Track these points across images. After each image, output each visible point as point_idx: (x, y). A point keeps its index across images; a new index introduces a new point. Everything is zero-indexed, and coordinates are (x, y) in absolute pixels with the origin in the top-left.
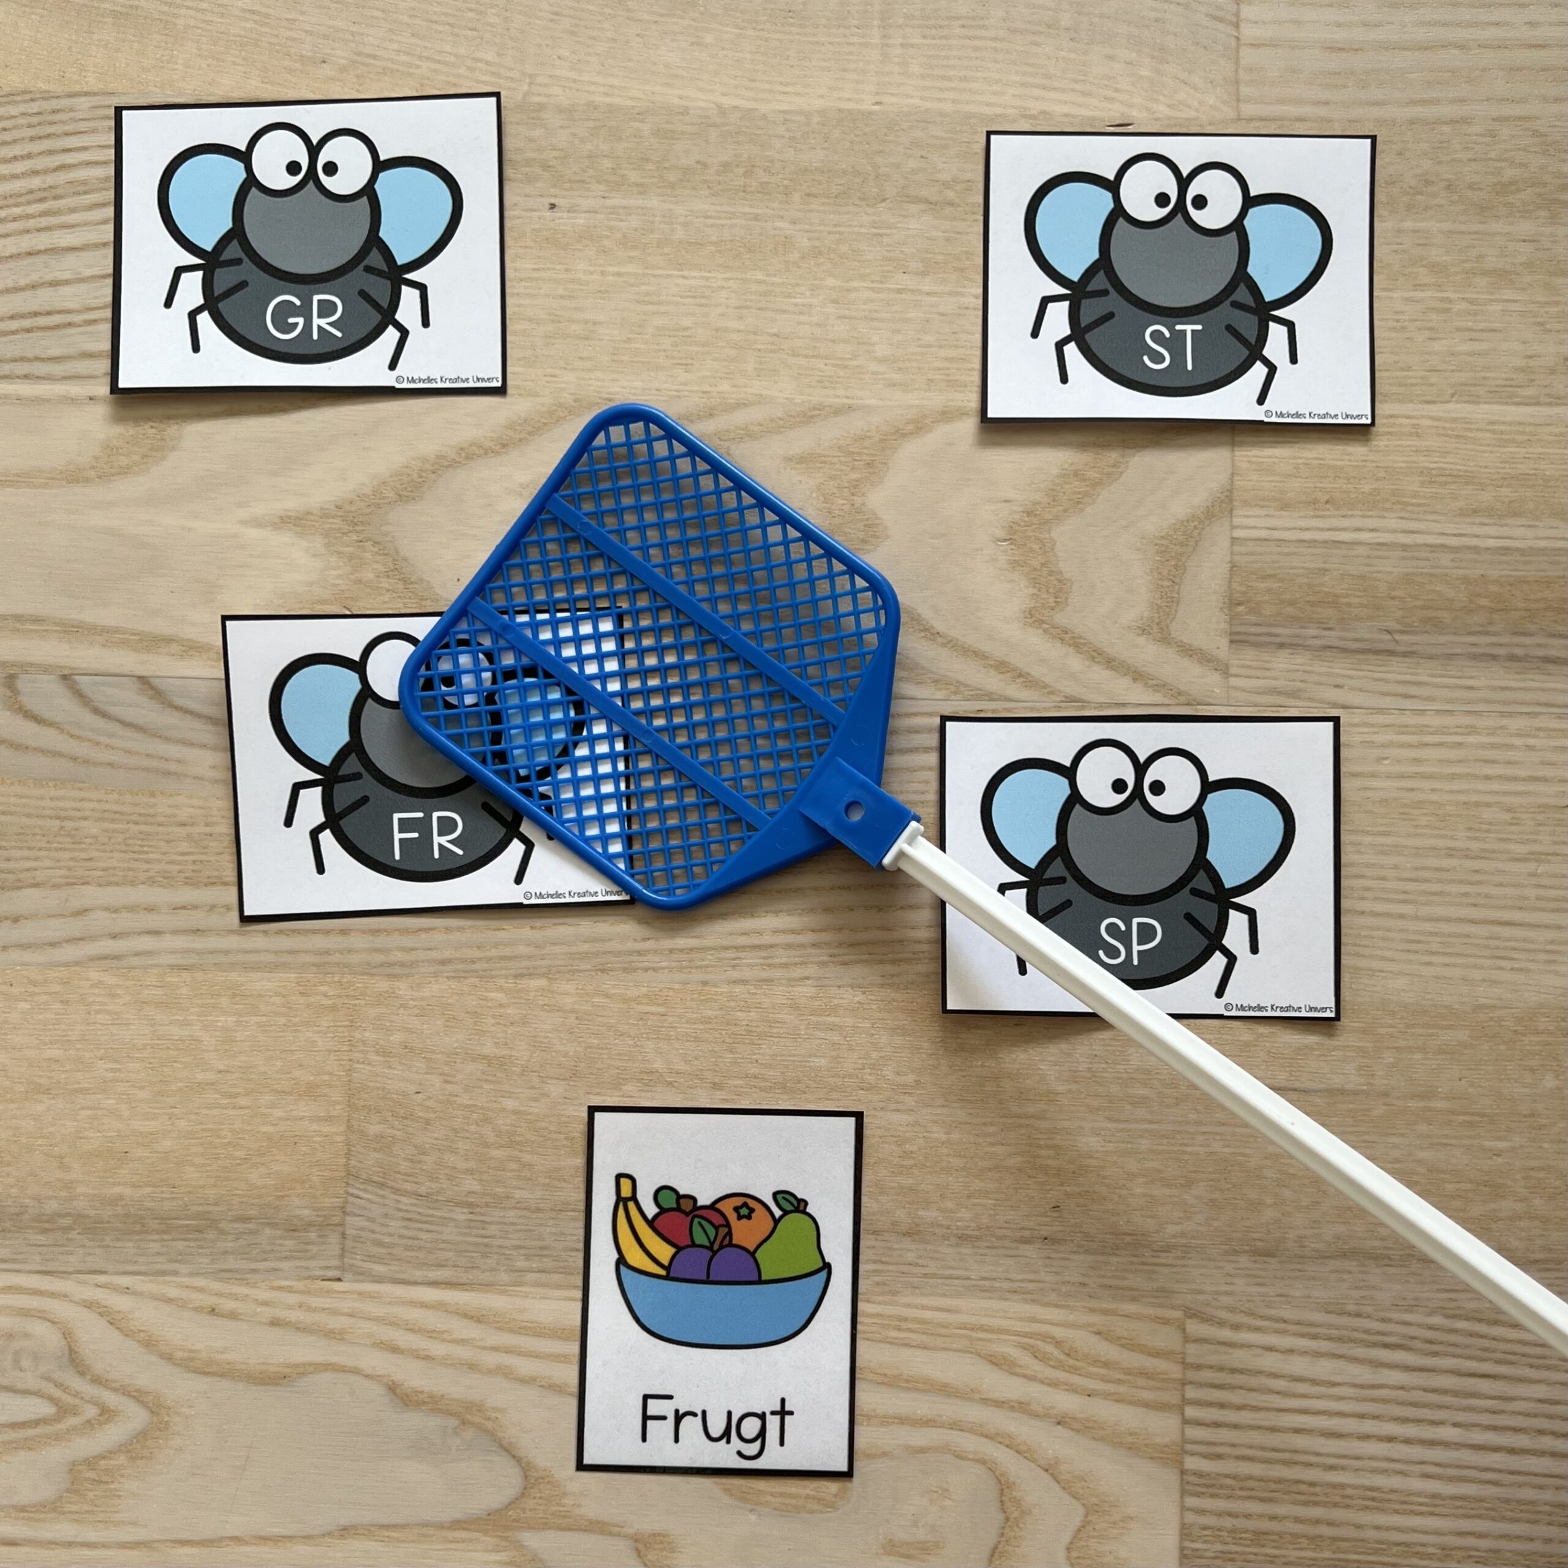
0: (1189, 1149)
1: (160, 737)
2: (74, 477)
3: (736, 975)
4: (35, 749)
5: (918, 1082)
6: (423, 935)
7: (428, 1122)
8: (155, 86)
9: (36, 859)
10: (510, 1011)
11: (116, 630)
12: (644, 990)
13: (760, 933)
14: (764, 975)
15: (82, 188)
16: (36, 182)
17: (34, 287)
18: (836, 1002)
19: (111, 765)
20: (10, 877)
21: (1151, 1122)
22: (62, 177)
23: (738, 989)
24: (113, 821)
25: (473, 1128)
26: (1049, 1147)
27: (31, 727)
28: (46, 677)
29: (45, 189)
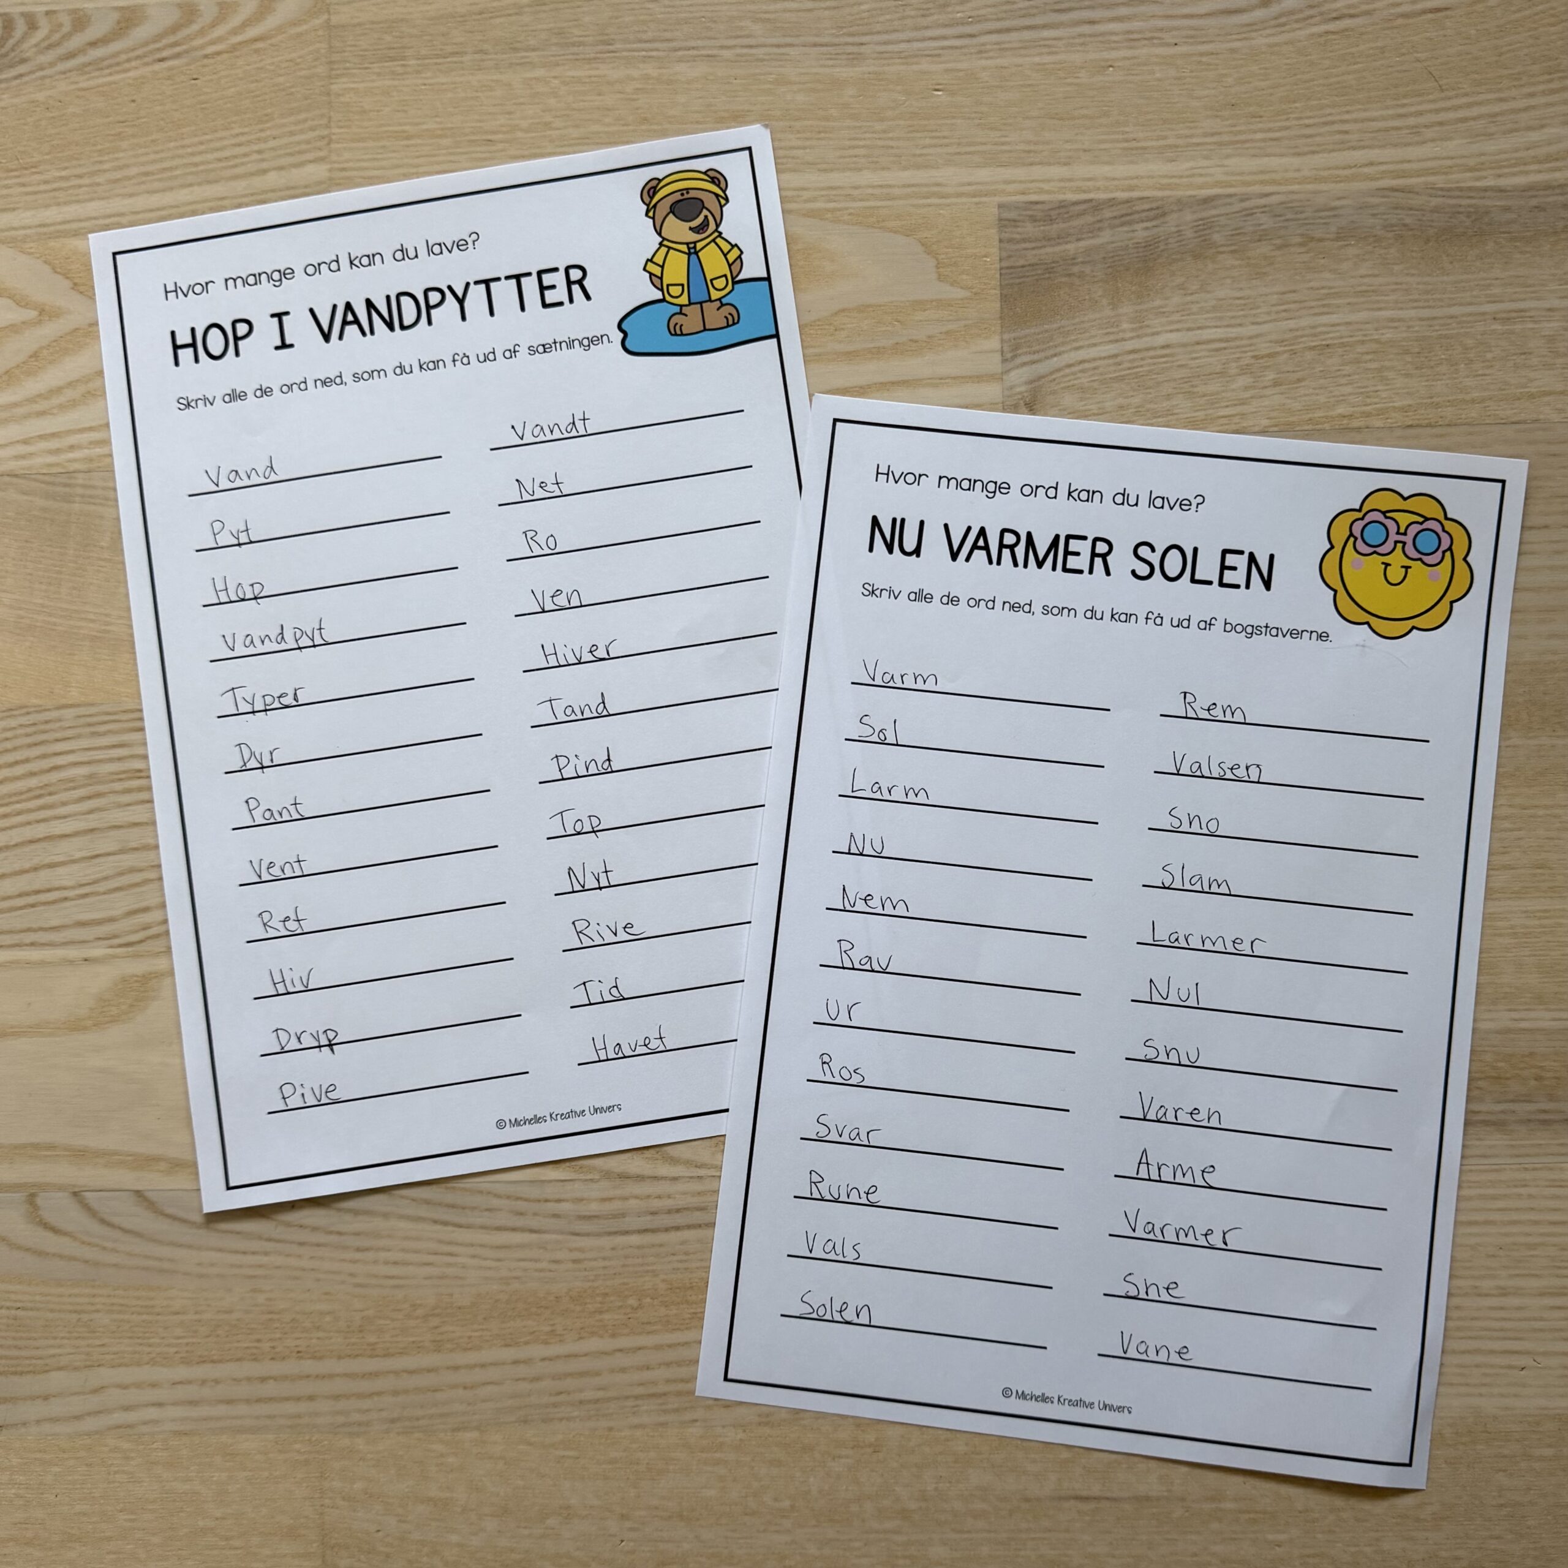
0: (1022, 1553)
1: (154, 1241)
2: (75, 1026)
3: (636, 1421)
4: (54, 1255)
5: (792, 1507)
6: (376, 1398)
7: (388, 1556)
8: (127, 696)
9: (60, 1347)
10: (451, 1460)
11: (115, 1153)
12: (560, 1437)
13: (654, 1383)
14: (662, 1419)
15: (71, 784)
16: (33, 782)
17: (35, 869)
18: (721, 1439)
19: (115, 1265)
20: (39, 1362)
21: (989, 1531)
22: (54, 777)
23: (638, 1433)
24: (120, 1312)
25: (425, 1559)
26: (905, 1557)
27: (50, 1235)
28: (60, 1194)
29: (41, 788)
